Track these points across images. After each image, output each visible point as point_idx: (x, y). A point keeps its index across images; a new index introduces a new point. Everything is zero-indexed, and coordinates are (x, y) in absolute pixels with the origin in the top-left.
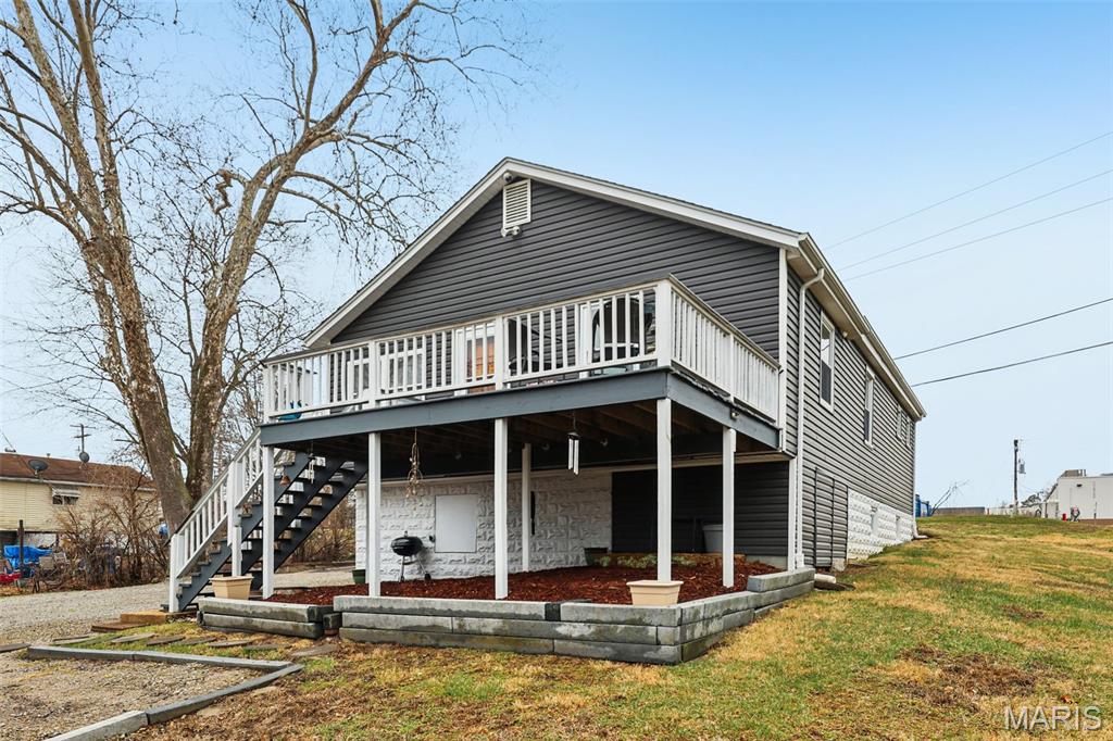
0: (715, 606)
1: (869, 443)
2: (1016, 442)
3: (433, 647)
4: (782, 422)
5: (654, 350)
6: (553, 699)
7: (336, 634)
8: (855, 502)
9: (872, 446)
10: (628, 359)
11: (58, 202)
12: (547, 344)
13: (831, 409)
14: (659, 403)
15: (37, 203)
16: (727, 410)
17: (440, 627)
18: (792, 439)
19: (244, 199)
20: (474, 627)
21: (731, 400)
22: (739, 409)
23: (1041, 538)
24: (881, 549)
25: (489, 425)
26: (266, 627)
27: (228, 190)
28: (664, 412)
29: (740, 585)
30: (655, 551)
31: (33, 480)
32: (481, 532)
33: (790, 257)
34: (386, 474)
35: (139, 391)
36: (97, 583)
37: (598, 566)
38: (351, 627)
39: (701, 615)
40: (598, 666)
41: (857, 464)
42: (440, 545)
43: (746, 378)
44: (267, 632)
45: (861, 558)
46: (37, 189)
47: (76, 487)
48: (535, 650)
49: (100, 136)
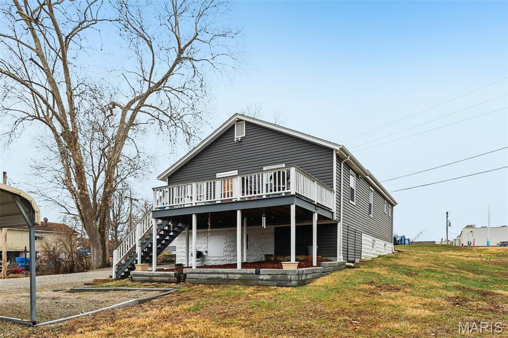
0: (309, 270)
1: (371, 216)
2: (447, 213)
3: (218, 284)
4: (334, 210)
5: (290, 189)
6: (258, 294)
7: (184, 281)
8: (365, 238)
9: (373, 217)
10: (281, 191)
11: (44, 115)
12: (255, 186)
13: (355, 204)
14: (291, 206)
15: (37, 116)
16: (314, 207)
17: (221, 278)
18: (338, 216)
19: (122, 115)
20: (232, 277)
21: (316, 203)
22: (318, 206)
23: (444, 253)
24: (377, 256)
25: (235, 212)
26: (158, 280)
27: (113, 110)
28: (293, 208)
29: (318, 265)
30: (290, 255)
31: (25, 230)
32: (225, 249)
33: (337, 153)
34: (198, 227)
35: (81, 194)
36: (57, 272)
37: (270, 260)
38: (190, 278)
39: (305, 273)
40: (272, 287)
41: (366, 224)
42: (210, 254)
43: (321, 195)
44: (158, 282)
45: (367, 259)
46: (37, 111)
47: (42, 233)
48: (252, 284)
49: (68, 92)
